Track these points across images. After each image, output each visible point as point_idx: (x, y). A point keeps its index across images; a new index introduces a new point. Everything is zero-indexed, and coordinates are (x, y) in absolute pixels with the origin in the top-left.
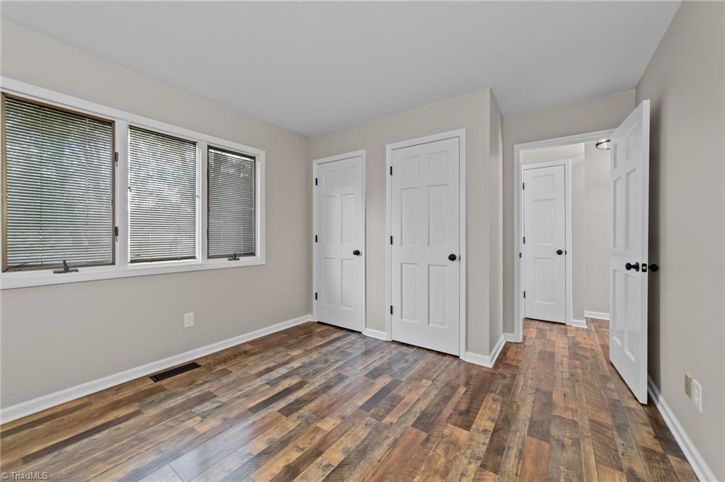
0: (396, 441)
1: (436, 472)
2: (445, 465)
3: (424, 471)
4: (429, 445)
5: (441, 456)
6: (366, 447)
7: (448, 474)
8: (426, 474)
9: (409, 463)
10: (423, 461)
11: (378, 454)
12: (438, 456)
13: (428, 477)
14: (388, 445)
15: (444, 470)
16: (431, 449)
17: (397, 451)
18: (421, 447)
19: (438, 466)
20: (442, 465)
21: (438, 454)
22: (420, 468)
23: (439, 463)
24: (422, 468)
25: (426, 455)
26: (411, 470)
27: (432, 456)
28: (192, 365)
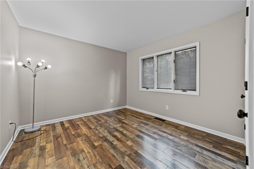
0: (115, 157)
1: (97, 163)
2: (97, 167)
3: (99, 160)
4: (108, 166)
5: (101, 167)
6: (116, 149)
7: (94, 166)
8: (98, 160)
9: (104, 157)
10: (103, 161)
11: (112, 151)
12: (102, 166)
13: (97, 160)
14: (114, 154)
15: (96, 166)
16: (106, 166)
17: (111, 156)
18: (108, 163)
19: (98, 164)
20: (98, 166)
21: (102, 167)
22: (101, 159)
23: (99, 166)
24: (100, 160)
25: (104, 163)
26: (102, 157)
27: (103, 165)
28: (164, 121)
